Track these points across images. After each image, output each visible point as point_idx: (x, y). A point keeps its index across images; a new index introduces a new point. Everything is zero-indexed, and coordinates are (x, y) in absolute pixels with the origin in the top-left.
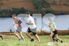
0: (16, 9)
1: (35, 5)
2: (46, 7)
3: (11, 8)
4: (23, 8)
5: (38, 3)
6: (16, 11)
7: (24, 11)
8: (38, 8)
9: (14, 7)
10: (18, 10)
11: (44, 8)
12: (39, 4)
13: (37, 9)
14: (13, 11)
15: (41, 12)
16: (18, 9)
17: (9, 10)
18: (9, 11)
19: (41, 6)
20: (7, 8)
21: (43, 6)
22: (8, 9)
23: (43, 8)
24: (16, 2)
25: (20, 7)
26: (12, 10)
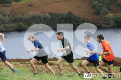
0: (57, 16)
1: (94, 7)
2: (115, 13)
3: (48, 13)
4: (70, 14)
5: (99, 3)
6: (57, 18)
7: (71, 19)
8: (99, 13)
9: (54, 12)
10: (60, 17)
11: (112, 13)
12: (103, 6)
13: (98, 15)
14: (52, 19)
15: (105, 21)
16: (61, 15)
17: (43, 18)
18: (45, 19)
19: (106, 9)
20: (39, 12)
21: (110, 10)
22: (42, 15)
23: (110, 14)
24: (57, 2)
25: (65, 12)
26: (50, 16)
